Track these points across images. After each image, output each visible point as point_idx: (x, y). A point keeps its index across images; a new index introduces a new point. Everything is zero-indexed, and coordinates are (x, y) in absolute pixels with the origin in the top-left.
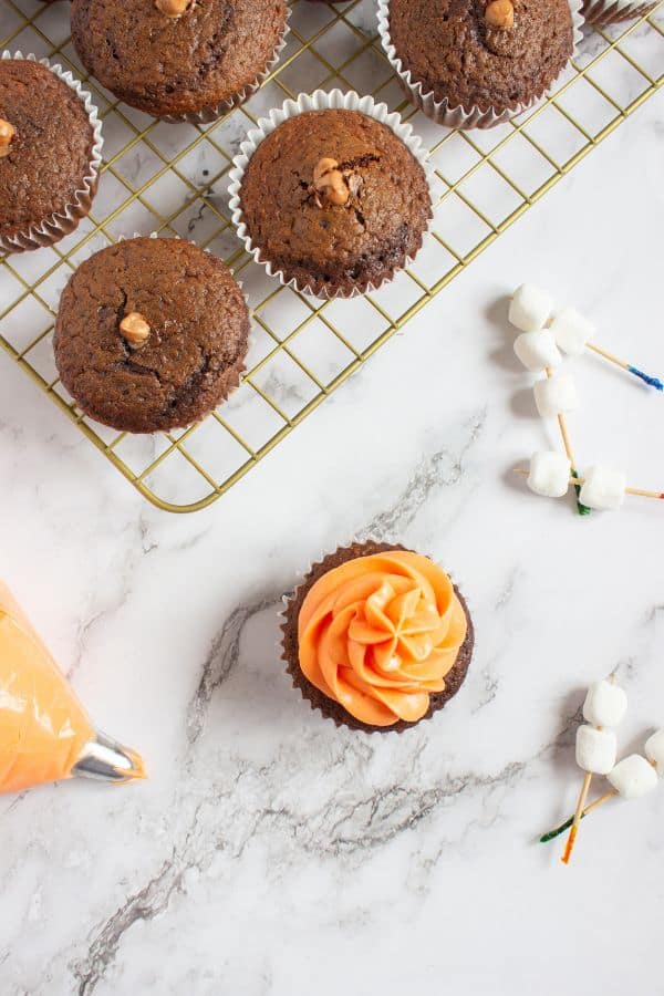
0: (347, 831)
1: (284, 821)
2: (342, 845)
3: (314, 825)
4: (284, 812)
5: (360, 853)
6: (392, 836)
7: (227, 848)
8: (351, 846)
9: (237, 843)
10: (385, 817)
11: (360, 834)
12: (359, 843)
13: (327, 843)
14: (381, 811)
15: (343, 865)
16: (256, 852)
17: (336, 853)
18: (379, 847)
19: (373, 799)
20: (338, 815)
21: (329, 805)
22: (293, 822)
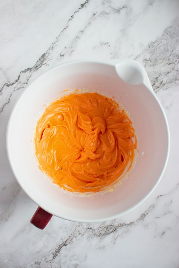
0: (102, 232)
1: (91, 230)
2: (101, 235)
3: (96, 231)
4: (91, 229)
5: (104, 236)
6: (110, 233)
7: (81, 234)
8: (102, 235)
9: (82, 234)
10: (109, 230)
11: (104, 233)
12: (104, 234)
13: (98, 234)
14: (108, 229)
15: (101, 238)
16: (86, 235)
17: (100, 236)
18: (107, 235)
19: (107, 227)
20: (100, 229)
21: (99, 228)
22: (92, 230)
